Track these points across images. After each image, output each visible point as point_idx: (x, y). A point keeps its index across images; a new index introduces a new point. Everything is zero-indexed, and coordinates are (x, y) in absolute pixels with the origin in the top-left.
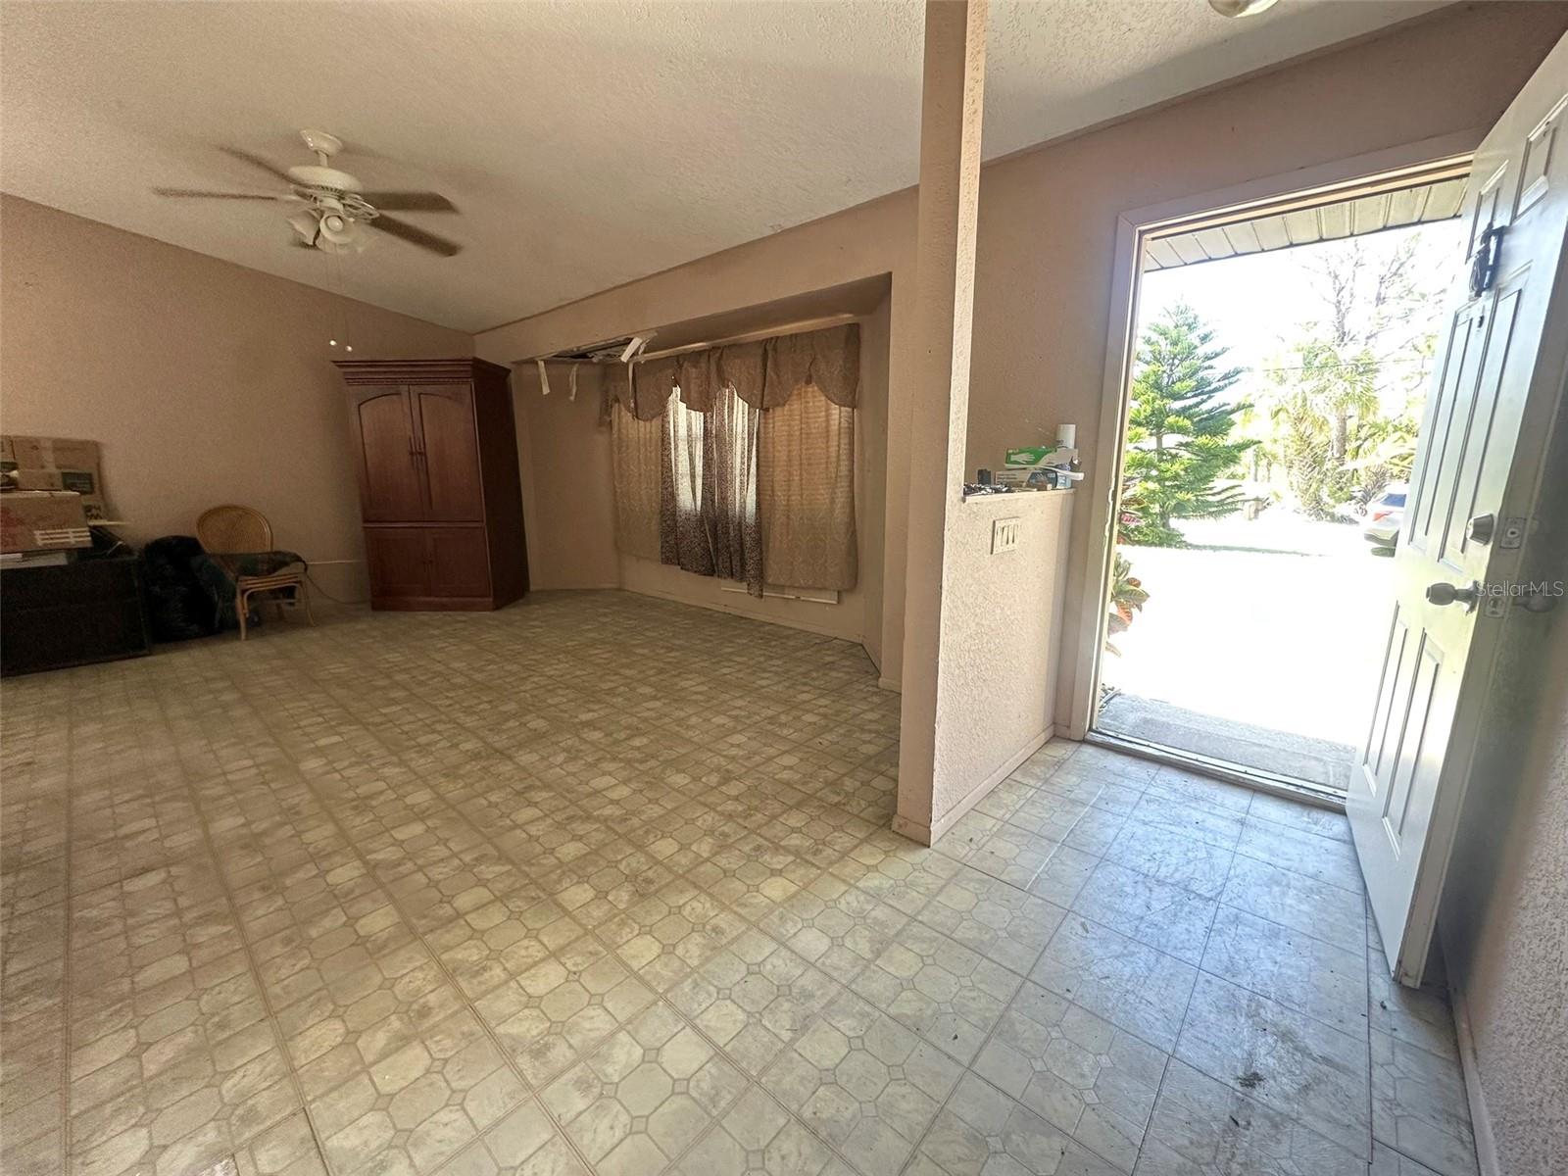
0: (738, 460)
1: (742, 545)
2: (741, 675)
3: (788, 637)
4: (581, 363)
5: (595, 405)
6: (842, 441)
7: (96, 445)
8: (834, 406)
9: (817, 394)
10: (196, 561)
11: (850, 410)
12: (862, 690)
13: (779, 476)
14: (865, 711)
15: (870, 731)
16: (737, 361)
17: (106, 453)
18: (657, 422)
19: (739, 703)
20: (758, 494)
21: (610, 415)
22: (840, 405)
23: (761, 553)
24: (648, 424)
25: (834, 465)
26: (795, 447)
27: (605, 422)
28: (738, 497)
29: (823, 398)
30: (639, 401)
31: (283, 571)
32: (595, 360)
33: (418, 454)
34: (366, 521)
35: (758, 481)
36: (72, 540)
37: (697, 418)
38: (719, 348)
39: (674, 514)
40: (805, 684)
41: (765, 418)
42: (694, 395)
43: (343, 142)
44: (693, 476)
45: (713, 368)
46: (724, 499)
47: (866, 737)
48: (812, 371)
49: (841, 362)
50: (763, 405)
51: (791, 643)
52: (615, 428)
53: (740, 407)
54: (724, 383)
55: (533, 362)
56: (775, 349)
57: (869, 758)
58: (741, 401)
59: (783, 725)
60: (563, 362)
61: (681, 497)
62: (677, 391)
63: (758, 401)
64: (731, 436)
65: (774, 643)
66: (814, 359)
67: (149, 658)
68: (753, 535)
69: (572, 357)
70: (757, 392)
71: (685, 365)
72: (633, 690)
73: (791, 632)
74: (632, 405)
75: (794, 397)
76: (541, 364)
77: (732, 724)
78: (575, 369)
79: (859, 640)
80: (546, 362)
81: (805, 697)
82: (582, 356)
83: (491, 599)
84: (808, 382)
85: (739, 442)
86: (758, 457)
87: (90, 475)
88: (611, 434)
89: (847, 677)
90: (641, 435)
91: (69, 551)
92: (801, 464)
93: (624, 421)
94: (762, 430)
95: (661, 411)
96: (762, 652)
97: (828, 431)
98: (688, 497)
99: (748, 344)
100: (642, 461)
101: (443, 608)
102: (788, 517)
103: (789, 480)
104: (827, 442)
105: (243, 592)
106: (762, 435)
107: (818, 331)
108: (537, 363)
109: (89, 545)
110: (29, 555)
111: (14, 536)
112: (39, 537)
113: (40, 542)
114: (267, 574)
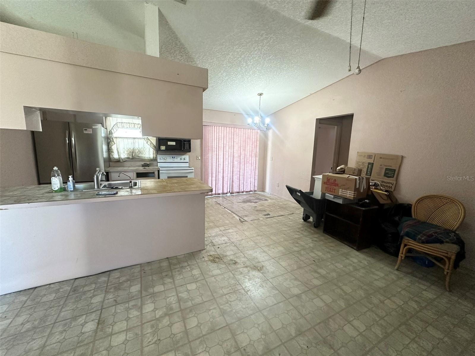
7: (402, 157)
17: (405, 161)
36: (348, 195)
87: (395, 170)
91: (345, 199)
105: (405, 245)
109: (352, 199)
110: (336, 197)
111: (335, 189)
112: (340, 192)
113: (340, 194)
114: (423, 242)
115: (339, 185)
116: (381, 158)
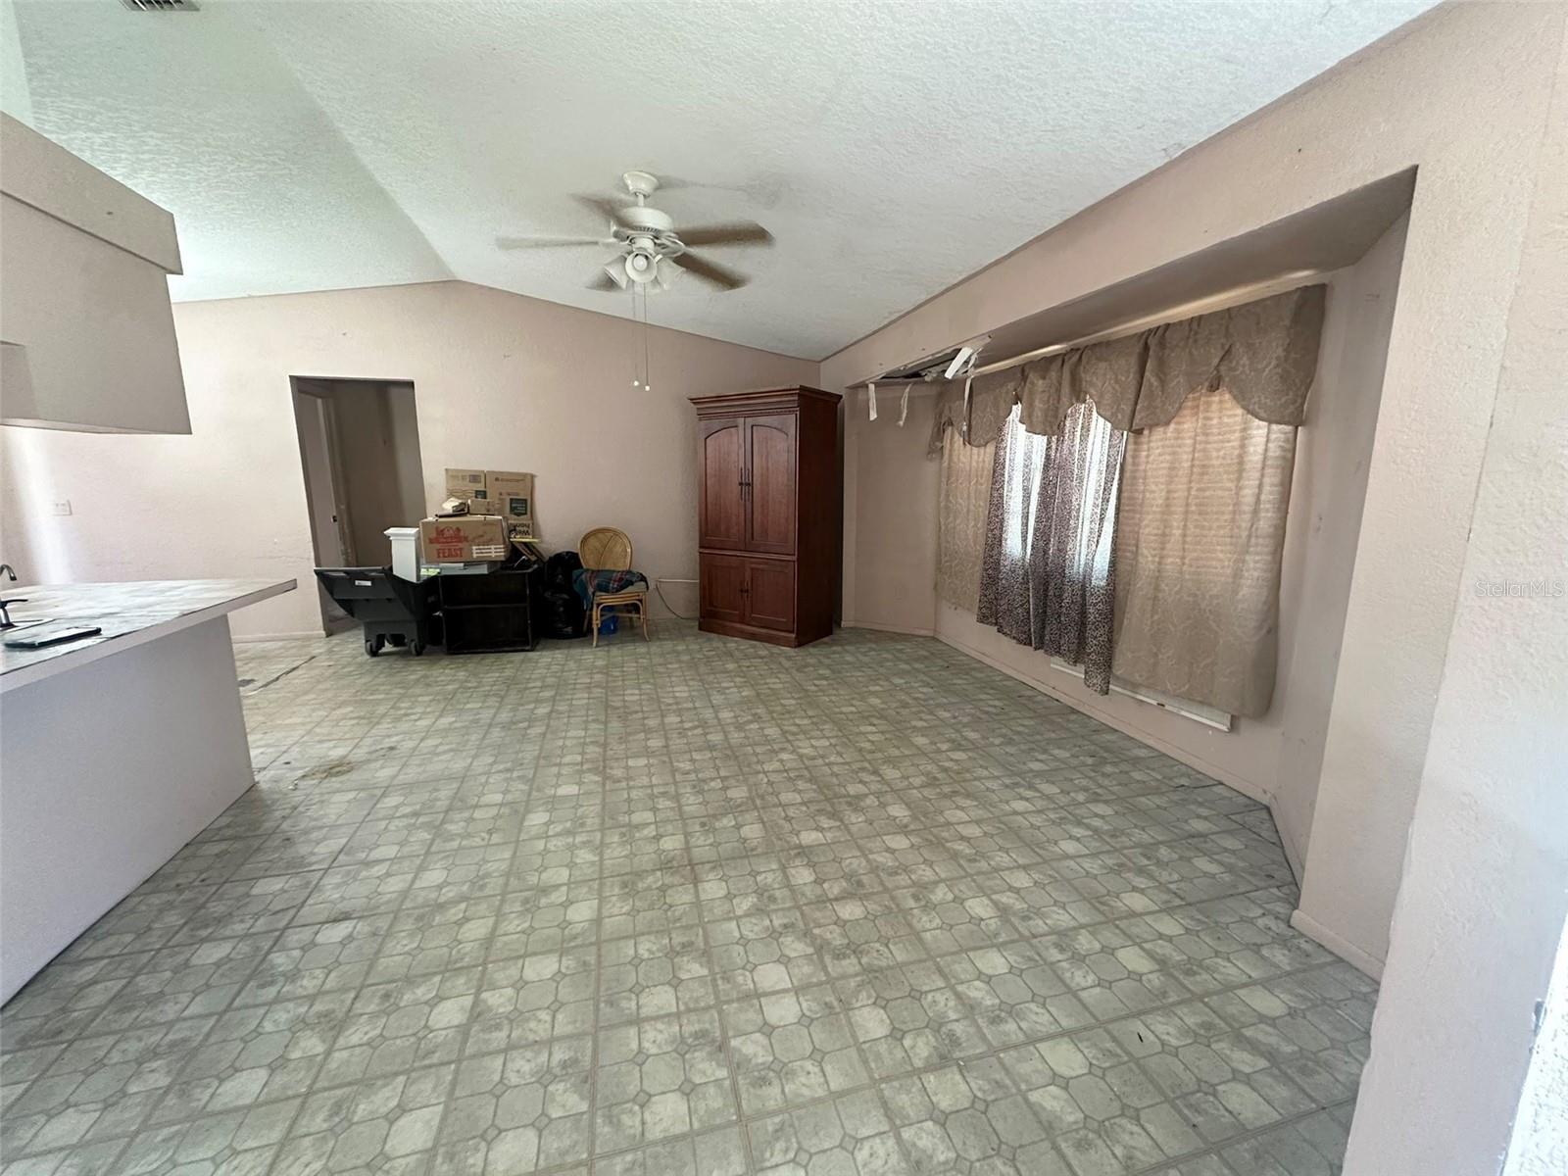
0: (1090, 501)
1: (1083, 613)
2: (1037, 820)
3: (1136, 762)
4: (915, 383)
5: (927, 430)
6: (1267, 480)
7: (533, 477)
8: (1257, 422)
9: (1228, 405)
10: (576, 572)
11: (1289, 428)
12: (1251, 921)
13: (1149, 529)
14: (1251, 983)
15: (1254, 1047)
16: (1103, 365)
17: (538, 483)
18: (991, 449)
19: (1021, 880)
20: (1115, 550)
21: (942, 440)
22: (1270, 422)
23: (1111, 631)
24: (982, 450)
25: (1247, 517)
26: (1180, 487)
27: (935, 449)
28: (1084, 551)
29: (1240, 411)
30: (973, 423)
31: (630, 589)
32: (927, 379)
33: (747, 485)
34: (701, 547)
35: (1115, 531)
36: (493, 555)
37: (1040, 442)
38: (1078, 349)
39: (998, 563)
40: (1141, 871)
41: (1136, 443)
42: (1038, 414)
43: (658, 178)
44: (1026, 517)
45: (1066, 376)
46: (1062, 550)
47: (1244, 1061)
48: (1222, 368)
49: (1280, 352)
50: (1134, 425)
51: (1136, 775)
52: (946, 456)
53: (1100, 427)
54: (1078, 395)
55: (864, 386)
56: (1162, 344)
57: (1243, 1132)
58: (1101, 420)
59: (1078, 959)
60: (898, 384)
61: (1008, 542)
62: (1017, 409)
63: (1126, 420)
64: (1081, 467)
65: (1109, 769)
66: (1228, 352)
67: (530, 654)
68: (1100, 606)
69: (907, 377)
70: (1127, 408)
71: (1031, 375)
72: (883, 805)
73: (1142, 753)
74: (965, 428)
75: (1186, 412)
76: (872, 387)
77: (994, 924)
78: (907, 390)
79: (1265, 800)
80: (877, 385)
81: (1137, 902)
82: (915, 375)
83: (794, 636)
84: (1213, 388)
85: (1094, 475)
86: (1119, 498)
87: (526, 500)
88: (941, 464)
89: (1227, 877)
90: (974, 464)
91: (492, 563)
92: (1187, 512)
93: (956, 445)
94: (1129, 460)
95: (996, 434)
96: (1084, 782)
97: (1241, 463)
98: (1016, 544)
99: (1118, 341)
100: (972, 495)
101: (753, 637)
102: (1157, 588)
103: (1164, 535)
104: (1239, 479)
105: (599, 605)
106: (1129, 467)
107: (1240, 307)
108: (867, 386)
109: (503, 559)
110: (468, 564)
111: (461, 549)
112: (474, 551)
113: (475, 555)
114: (618, 591)
115: (470, 538)
116: (497, 479)
